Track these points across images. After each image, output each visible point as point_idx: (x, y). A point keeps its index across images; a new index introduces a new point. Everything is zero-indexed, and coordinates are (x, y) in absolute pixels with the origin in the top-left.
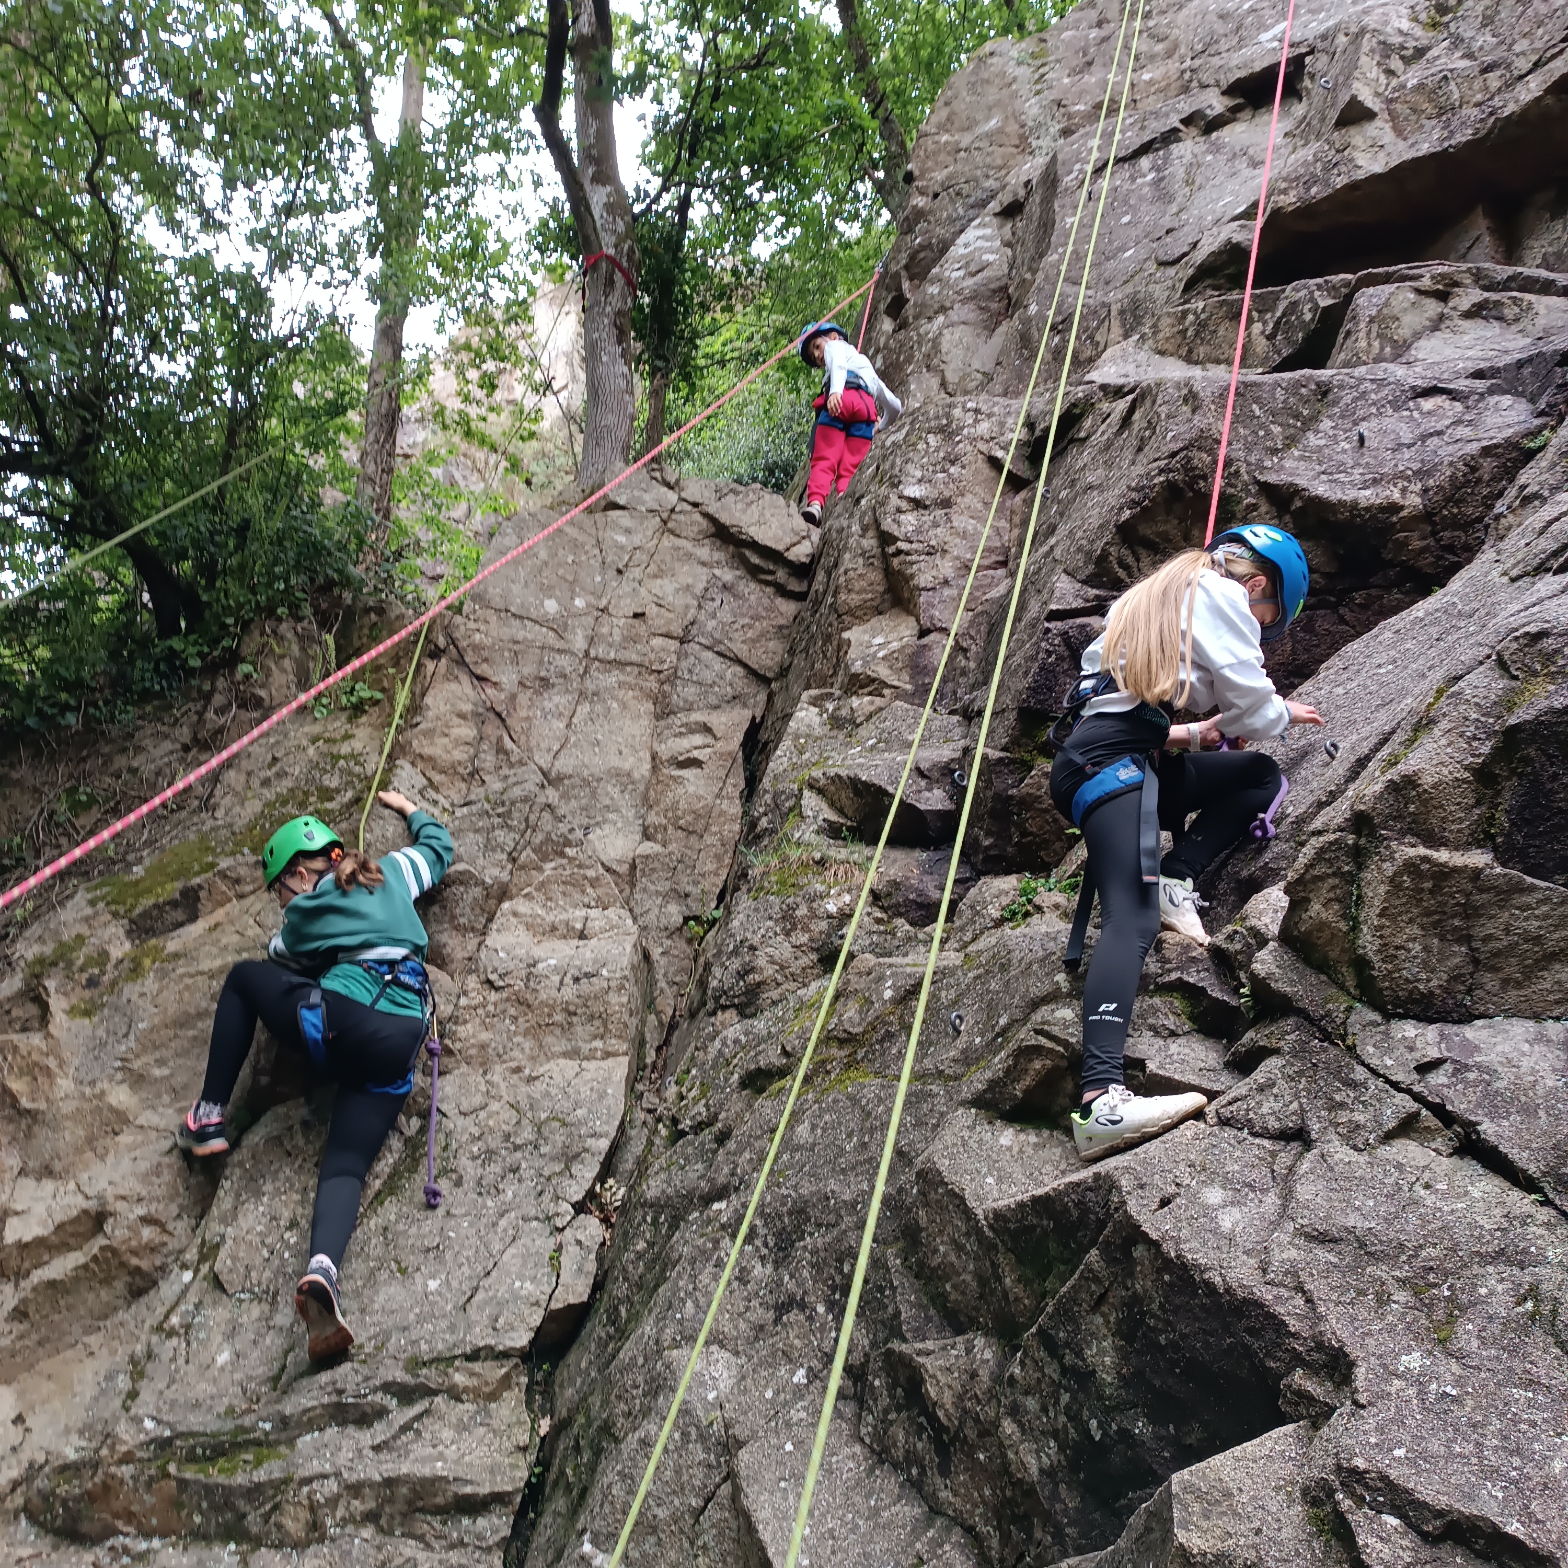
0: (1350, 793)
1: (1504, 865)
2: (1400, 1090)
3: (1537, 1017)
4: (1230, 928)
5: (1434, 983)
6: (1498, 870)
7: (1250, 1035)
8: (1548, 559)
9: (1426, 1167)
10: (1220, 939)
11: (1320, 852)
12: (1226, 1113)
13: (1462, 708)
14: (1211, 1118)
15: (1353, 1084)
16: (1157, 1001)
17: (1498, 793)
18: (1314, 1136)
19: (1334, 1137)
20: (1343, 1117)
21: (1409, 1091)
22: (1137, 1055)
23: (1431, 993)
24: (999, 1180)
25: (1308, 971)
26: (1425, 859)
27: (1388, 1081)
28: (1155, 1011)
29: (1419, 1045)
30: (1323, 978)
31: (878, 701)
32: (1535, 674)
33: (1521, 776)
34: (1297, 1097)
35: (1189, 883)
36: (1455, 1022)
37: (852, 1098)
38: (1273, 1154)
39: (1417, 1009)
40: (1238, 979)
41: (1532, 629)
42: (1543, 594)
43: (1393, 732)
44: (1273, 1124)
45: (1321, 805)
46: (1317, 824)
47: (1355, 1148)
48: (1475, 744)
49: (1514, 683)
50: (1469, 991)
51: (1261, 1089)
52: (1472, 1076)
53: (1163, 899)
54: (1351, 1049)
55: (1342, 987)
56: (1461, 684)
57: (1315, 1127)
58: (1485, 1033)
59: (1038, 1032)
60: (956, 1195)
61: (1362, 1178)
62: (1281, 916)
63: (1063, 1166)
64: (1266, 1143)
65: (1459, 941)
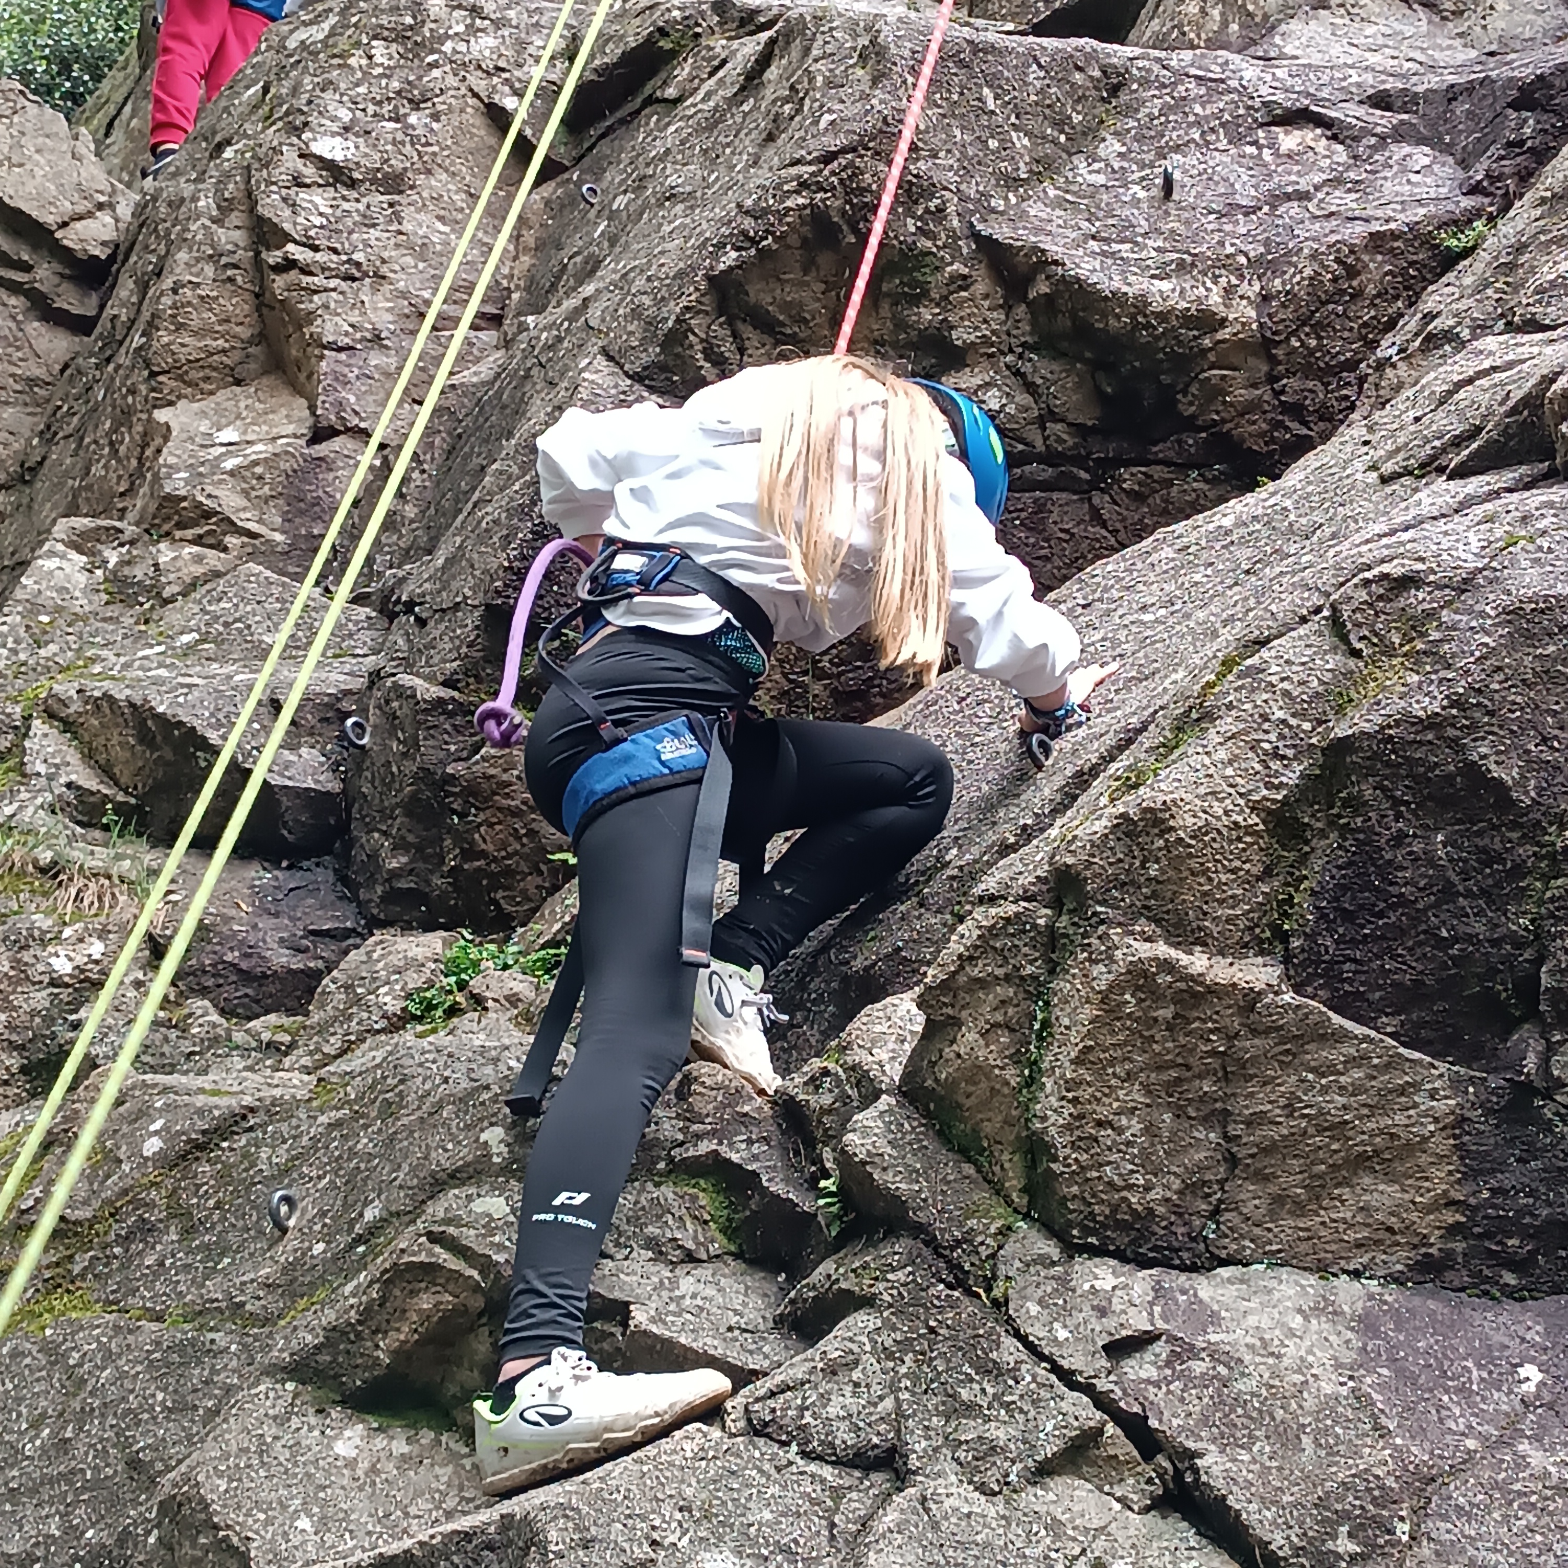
0: (1054, 832)
1: (1298, 989)
2: (1073, 1386)
3: (1323, 1270)
4: (817, 1063)
5: (1156, 1194)
6: (1288, 997)
7: (827, 1267)
8: (1444, 450)
9: (1101, 1530)
10: (795, 1084)
11: (990, 933)
12: (762, 1411)
13: (1261, 697)
14: (735, 1419)
15: (994, 1371)
16: (667, 1192)
17: (1304, 859)
18: (914, 1462)
19: (950, 1467)
20: (970, 1430)
21: (1088, 1389)
22: (617, 1295)
23: (1151, 1211)
24: (322, 1525)
25: (944, 1155)
26: (1167, 966)
27: (1056, 1369)
28: (661, 1210)
29: (1117, 1306)
30: (968, 1169)
31: (213, 558)
32: (1389, 651)
33: (1345, 831)
34: (894, 1389)
35: (756, 974)
36: (1183, 1268)
37: (50, 1349)
38: (837, 1494)
39: (1122, 1240)
40: (818, 1160)
41: (1394, 569)
42: (1425, 510)
43: (1144, 728)
44: (844, 1436)
45: (1006, 849)
46: (989, 883)
47: (982, 1488)
48: (1275, 765)
49: (1352, 663)
50: (1215, 1213)
51: (832, 1370)
52: (1199, 1367)
53: (703, 1000)
54: (1000, 1305)
55: (998, 1190)
56: (1265, 653)
57: (918, 1445)
58: (1233, 1290)
59: (433, 1238)
60: (232, 1550)
61: (987, 1545)
62: (909, 1048)
63: (450, 1504)
64: (827, 1472)
65: (1206, 1120)
